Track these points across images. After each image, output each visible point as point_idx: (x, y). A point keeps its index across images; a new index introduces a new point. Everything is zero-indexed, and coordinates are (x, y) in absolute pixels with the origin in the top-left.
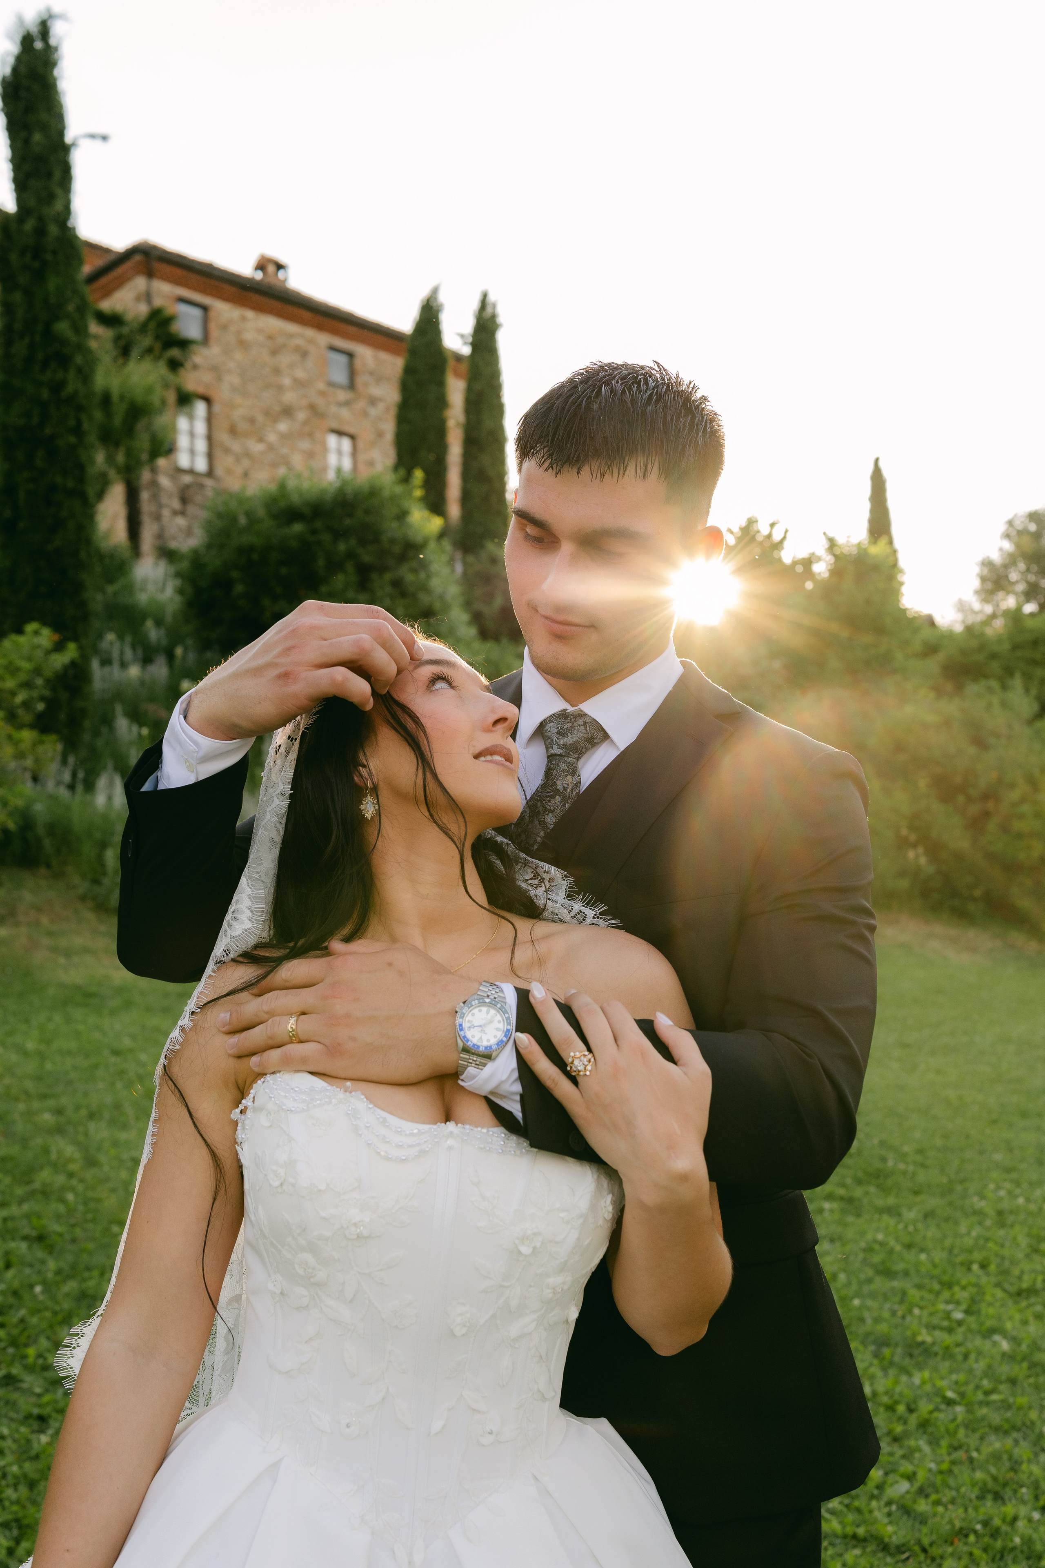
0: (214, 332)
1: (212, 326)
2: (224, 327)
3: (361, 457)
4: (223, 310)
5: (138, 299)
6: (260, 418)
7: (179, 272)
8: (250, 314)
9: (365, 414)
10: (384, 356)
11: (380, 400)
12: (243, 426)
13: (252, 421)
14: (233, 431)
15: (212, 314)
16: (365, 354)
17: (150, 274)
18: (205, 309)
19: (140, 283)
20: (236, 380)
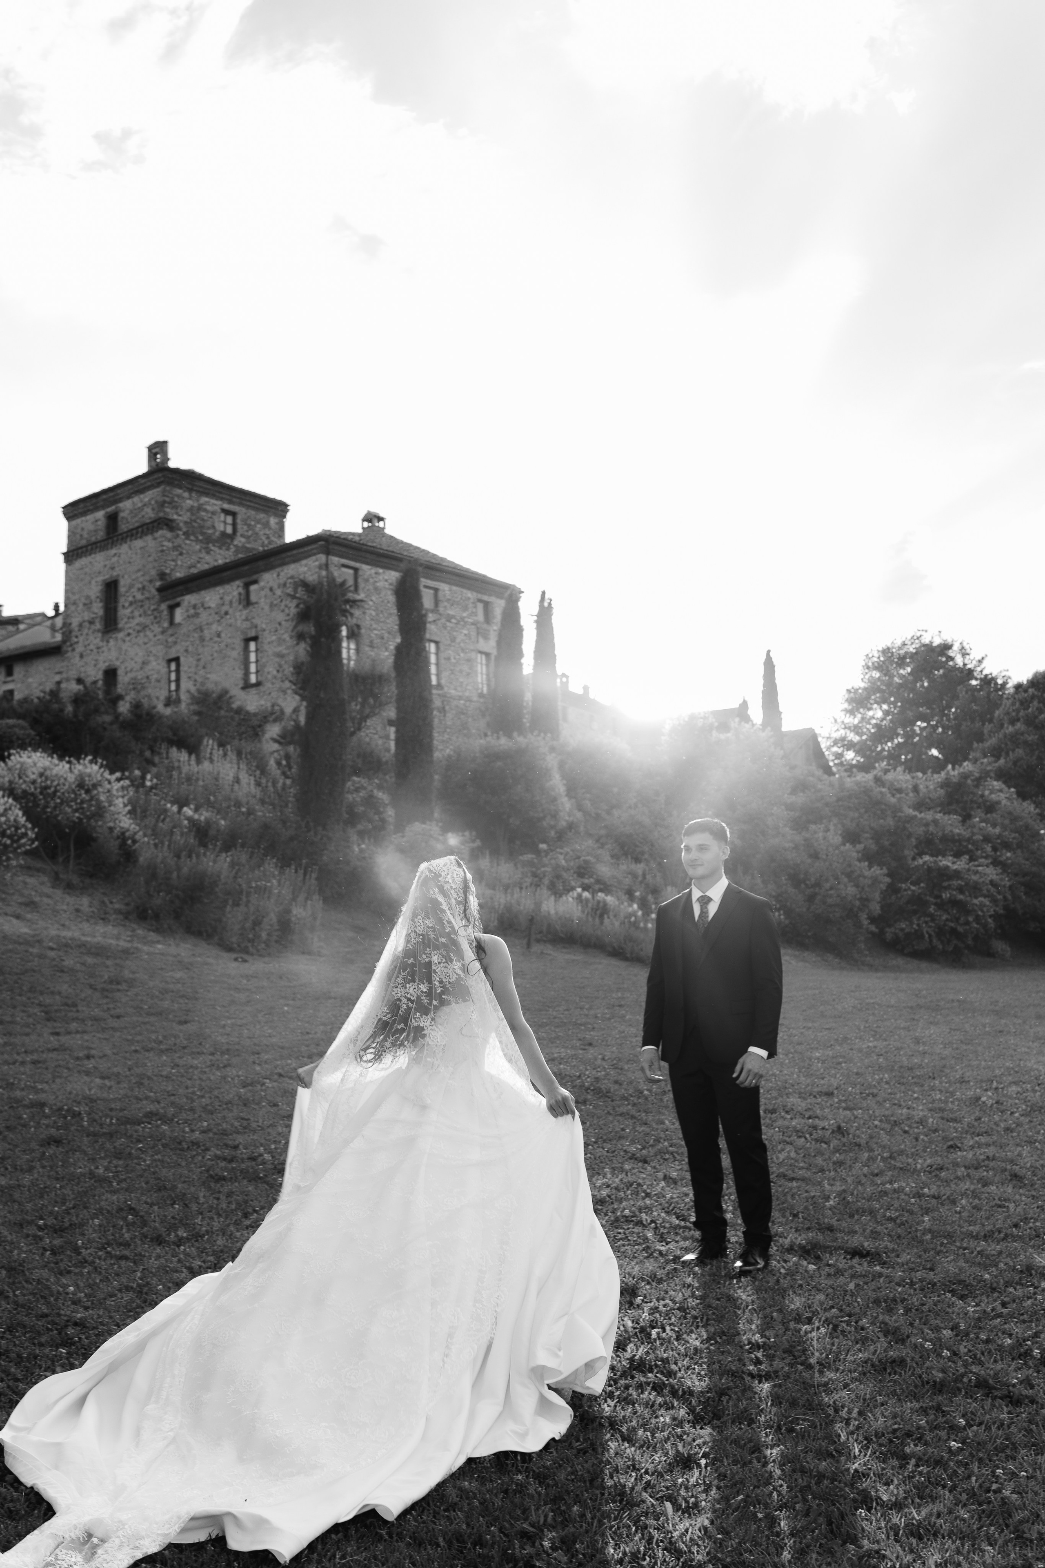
0: (361, 584)
1: (360, 580)
2: (367, 580)
3: (442, 655)
4: (367, 570)
5: (320, 567)
6: (386, 635)
7: (344, 549)
8: (381, 571)
9: (445, 627)
10: (454, 588)
11: (453, 617)
12: (377, 641)
13: (382, 638)
14: (371, 646)
15: (360, 573)
16: (445, 588)
17: (328, 553)
18: (356, 570)
19: (322, 558)
20: (374, 613)
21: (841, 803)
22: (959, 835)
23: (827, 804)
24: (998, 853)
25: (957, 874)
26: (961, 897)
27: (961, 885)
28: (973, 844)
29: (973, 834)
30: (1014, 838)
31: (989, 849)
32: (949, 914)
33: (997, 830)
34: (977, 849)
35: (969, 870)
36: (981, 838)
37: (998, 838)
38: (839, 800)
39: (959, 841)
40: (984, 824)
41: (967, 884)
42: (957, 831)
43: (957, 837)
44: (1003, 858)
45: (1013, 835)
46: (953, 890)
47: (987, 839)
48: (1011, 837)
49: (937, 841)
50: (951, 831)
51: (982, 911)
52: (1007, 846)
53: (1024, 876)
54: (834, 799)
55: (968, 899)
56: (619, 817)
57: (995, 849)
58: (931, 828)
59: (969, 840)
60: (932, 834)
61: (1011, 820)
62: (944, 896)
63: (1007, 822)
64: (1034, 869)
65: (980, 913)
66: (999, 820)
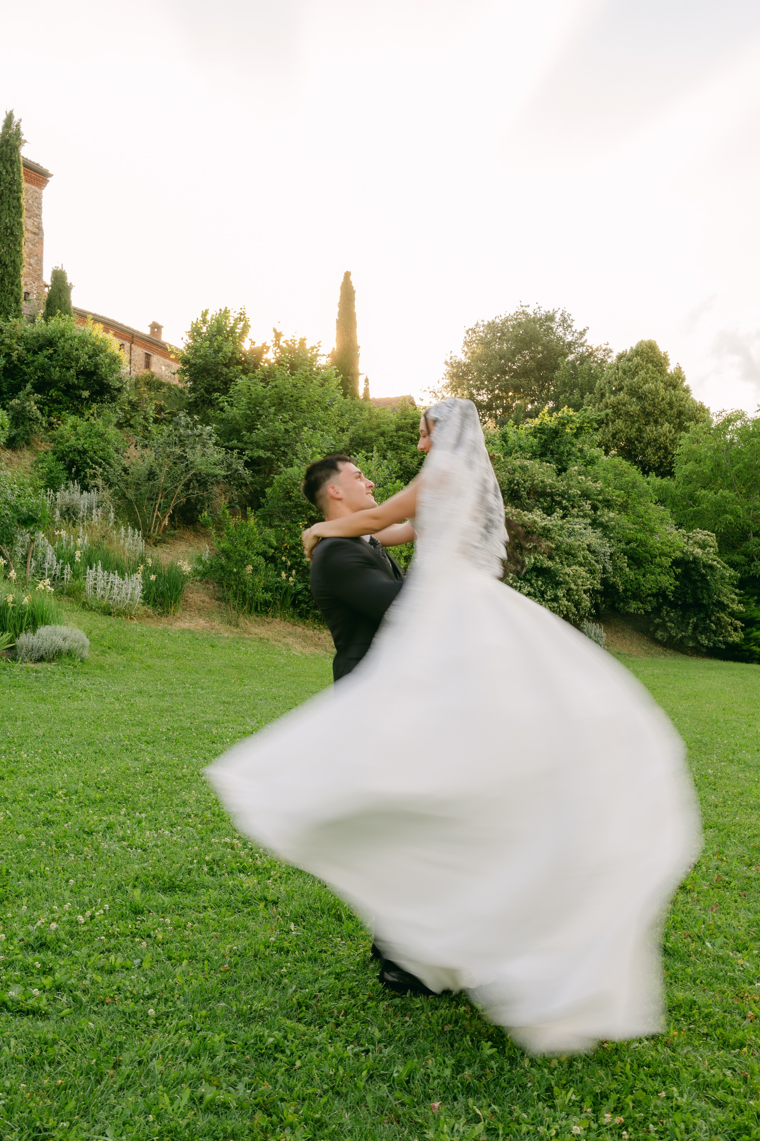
21: (401, 433)
22: (551, 486)
23: (383, 434)
24: (599, 513)
25: (546, 533)
26: (549, 564)
27: (551, 548)
28: (568, 501)
29: (570, 487)
30: (618, 496)
31: (587, 506)
32: (532, 585)
33: (599, 485)
34: (573, 507)
35: (562, 528)
36: (580, 493)
37: (599, 495)
38: (399, 429)
39: (551, 495)
40: (583, 477)
41: (558, 548)
42: (550, 480)
43: (549, 490)
44: (603, 520)
45: (618, 492)
46: (539, 553)
47: (585, 495)
48: (616, 495)
49: (524, 494)
50: (543, 482)
51: (576, 585)
52: (608, 504)
53: (627, 544)
54: (393, 427)
55: (559, 566)
56: (74, 427)
57: (595, 508)
58: (517, 476)
59: (562, 495)
60: (518, 484)
61: (616, 474)
62: (527, 560)
63: (610, 476)
64: (640, 536)
65: (573, 586)
66: (602, 474)
